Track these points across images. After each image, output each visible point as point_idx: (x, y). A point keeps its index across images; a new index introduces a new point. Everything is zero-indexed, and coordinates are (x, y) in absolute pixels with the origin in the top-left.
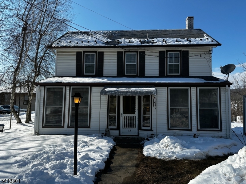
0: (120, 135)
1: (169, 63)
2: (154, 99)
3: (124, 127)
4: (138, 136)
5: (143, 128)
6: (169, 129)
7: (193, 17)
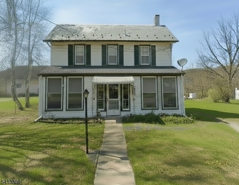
0: (107, 116)
1: (142, 55)
2: (132, 86)
3: (110, 109)
4: (120, 115)
5: (124, 109)
6: (142, 109)
7: (159, 16)
